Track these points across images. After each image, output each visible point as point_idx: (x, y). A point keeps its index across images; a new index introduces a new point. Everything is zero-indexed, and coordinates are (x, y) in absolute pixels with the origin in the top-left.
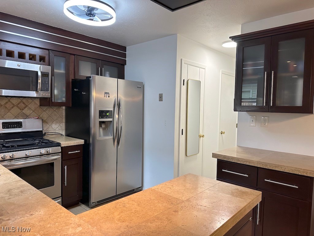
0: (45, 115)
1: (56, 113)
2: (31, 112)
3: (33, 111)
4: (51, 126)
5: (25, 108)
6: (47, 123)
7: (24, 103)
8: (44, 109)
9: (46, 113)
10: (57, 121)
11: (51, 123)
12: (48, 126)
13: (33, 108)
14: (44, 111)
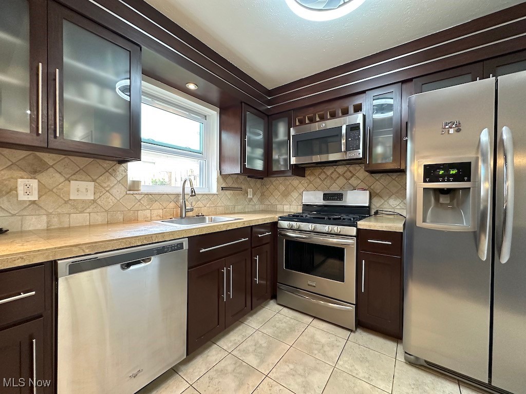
0: (378, 186)
1: (396, 182)
2: (359, 182)
3: (362, 181)
4: (388, 202)
5: (352, 177)
6: (381, 197)
7: (350, 172)
8: (377, 178)
9: (379, 183)
10: (397, 195)
11: (388, 197)
12: (383, 201)
13: (361, 178)
14: (377, 180)
